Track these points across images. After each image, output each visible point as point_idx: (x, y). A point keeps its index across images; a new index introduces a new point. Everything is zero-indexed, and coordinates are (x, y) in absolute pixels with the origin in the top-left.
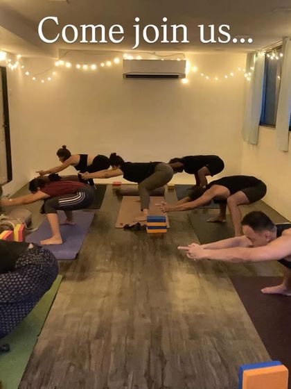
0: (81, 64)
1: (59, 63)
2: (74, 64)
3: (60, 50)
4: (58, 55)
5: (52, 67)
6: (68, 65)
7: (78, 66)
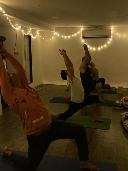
0: (64, 36)
1: (55, 33)
2: (61, 35)
3: (56, 28)
4: (55, 30)
5: (52, 35)
6: (59, 35)
7: (62, 36)
